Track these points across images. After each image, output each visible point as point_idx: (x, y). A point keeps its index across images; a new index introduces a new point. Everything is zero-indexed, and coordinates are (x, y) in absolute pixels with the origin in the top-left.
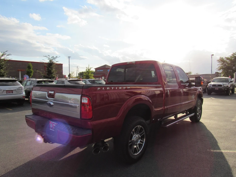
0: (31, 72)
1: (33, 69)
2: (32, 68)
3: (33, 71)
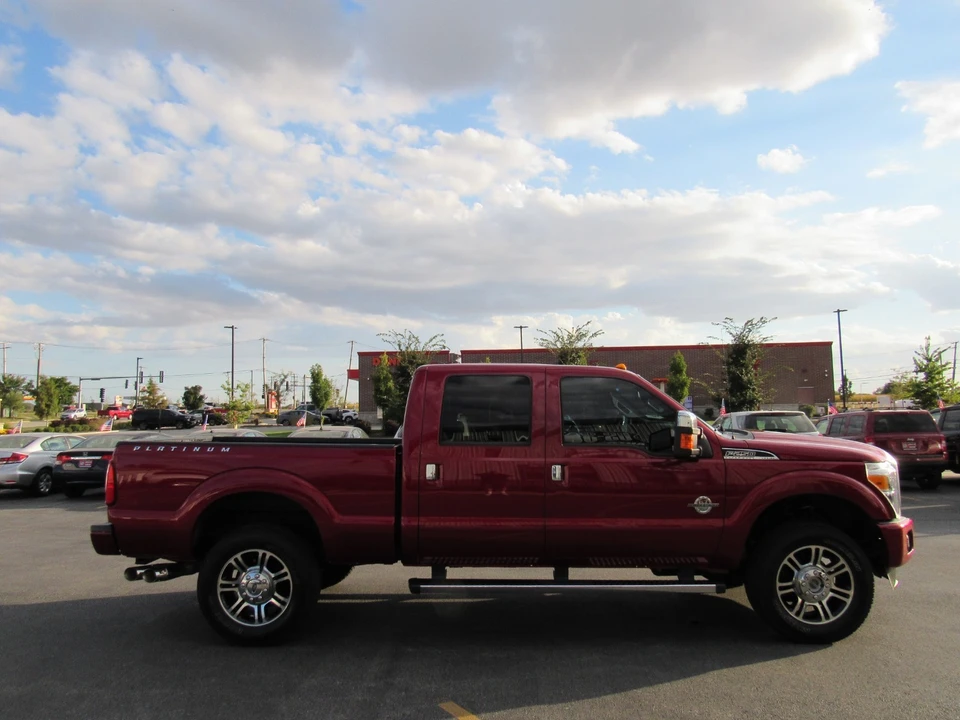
0: (683, 385)
1: (688, 375)
2: (685, 369)
3: (689, 382)
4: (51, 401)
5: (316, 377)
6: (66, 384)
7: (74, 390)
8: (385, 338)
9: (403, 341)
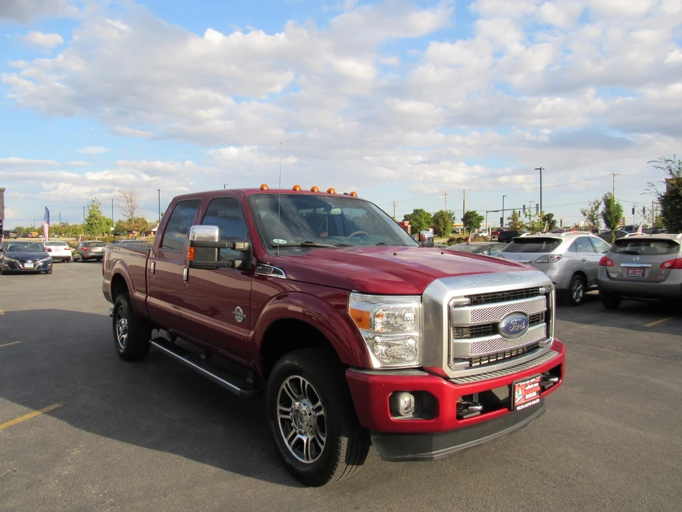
4: (446, 226)
5: (608, 202)
6: (475, 215)
7: (481, 219)
8: (657, 164)
9: (673, 166)
